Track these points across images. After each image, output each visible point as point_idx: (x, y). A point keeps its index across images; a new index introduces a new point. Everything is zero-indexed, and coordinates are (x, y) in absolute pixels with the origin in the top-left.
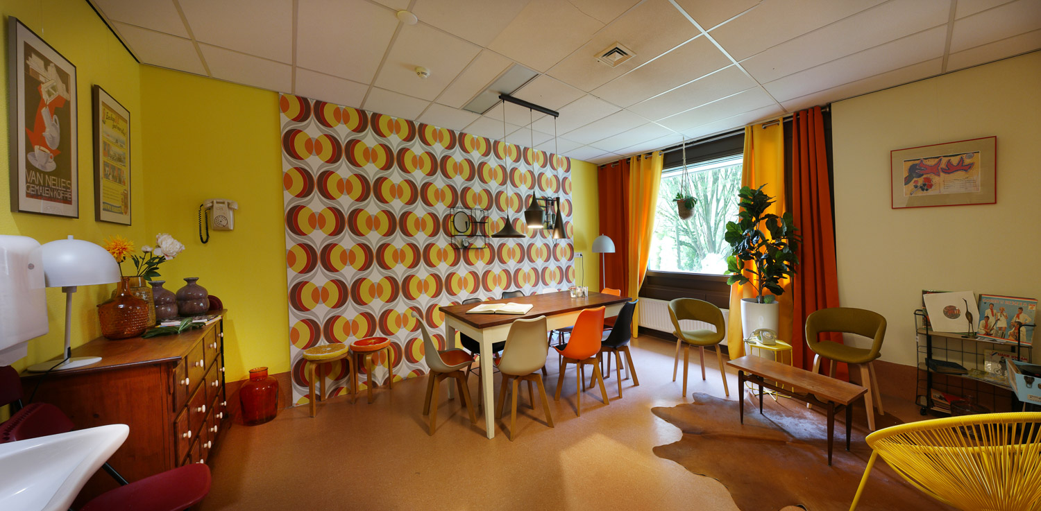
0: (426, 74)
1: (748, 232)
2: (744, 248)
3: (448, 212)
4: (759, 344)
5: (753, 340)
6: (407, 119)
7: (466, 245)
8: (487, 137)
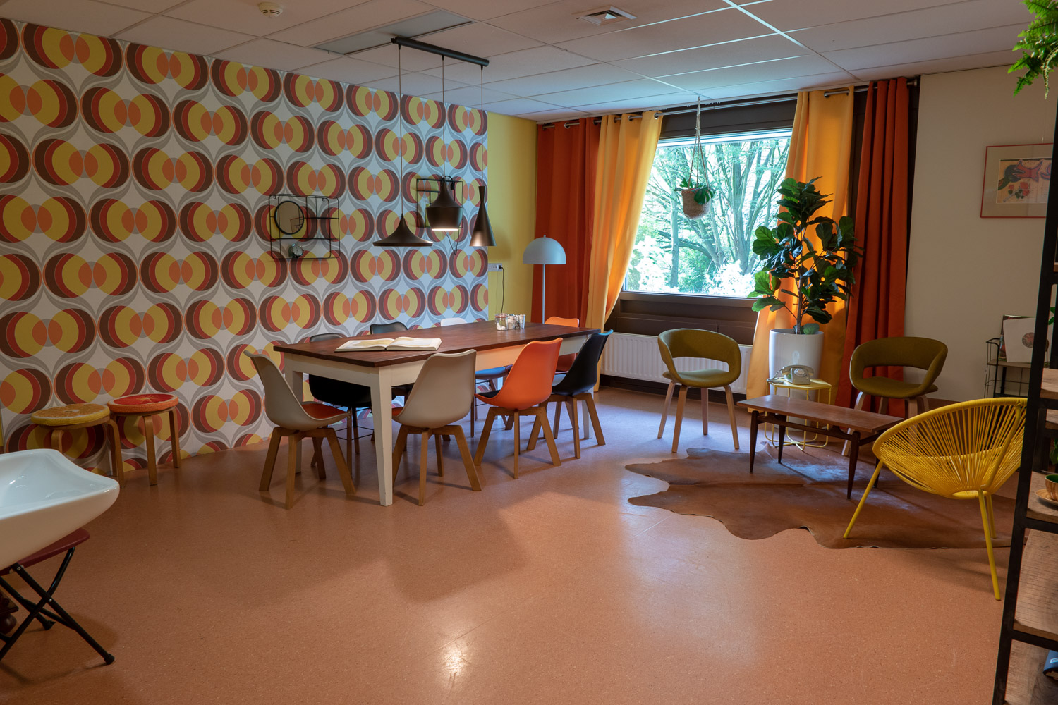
0: (277, 12)
1: (786, 241)
2: (779, 263)
3: (265, 202)
4: (787, 383)
5: (780, 380)
6: (191, 52)
7: (299, 253)
8: (337, 81)
